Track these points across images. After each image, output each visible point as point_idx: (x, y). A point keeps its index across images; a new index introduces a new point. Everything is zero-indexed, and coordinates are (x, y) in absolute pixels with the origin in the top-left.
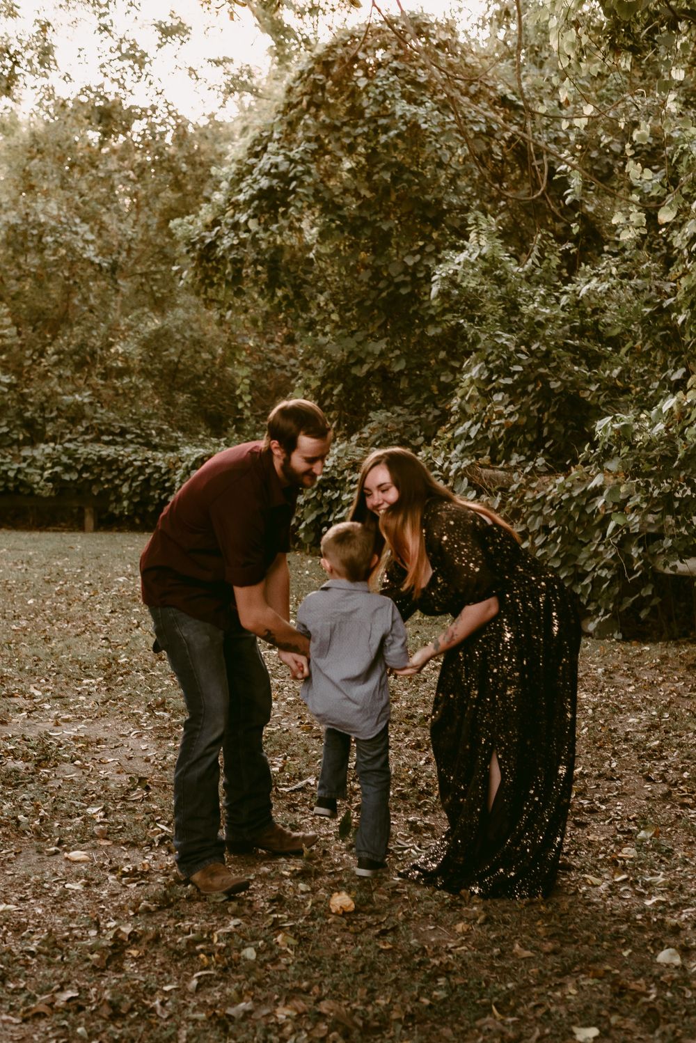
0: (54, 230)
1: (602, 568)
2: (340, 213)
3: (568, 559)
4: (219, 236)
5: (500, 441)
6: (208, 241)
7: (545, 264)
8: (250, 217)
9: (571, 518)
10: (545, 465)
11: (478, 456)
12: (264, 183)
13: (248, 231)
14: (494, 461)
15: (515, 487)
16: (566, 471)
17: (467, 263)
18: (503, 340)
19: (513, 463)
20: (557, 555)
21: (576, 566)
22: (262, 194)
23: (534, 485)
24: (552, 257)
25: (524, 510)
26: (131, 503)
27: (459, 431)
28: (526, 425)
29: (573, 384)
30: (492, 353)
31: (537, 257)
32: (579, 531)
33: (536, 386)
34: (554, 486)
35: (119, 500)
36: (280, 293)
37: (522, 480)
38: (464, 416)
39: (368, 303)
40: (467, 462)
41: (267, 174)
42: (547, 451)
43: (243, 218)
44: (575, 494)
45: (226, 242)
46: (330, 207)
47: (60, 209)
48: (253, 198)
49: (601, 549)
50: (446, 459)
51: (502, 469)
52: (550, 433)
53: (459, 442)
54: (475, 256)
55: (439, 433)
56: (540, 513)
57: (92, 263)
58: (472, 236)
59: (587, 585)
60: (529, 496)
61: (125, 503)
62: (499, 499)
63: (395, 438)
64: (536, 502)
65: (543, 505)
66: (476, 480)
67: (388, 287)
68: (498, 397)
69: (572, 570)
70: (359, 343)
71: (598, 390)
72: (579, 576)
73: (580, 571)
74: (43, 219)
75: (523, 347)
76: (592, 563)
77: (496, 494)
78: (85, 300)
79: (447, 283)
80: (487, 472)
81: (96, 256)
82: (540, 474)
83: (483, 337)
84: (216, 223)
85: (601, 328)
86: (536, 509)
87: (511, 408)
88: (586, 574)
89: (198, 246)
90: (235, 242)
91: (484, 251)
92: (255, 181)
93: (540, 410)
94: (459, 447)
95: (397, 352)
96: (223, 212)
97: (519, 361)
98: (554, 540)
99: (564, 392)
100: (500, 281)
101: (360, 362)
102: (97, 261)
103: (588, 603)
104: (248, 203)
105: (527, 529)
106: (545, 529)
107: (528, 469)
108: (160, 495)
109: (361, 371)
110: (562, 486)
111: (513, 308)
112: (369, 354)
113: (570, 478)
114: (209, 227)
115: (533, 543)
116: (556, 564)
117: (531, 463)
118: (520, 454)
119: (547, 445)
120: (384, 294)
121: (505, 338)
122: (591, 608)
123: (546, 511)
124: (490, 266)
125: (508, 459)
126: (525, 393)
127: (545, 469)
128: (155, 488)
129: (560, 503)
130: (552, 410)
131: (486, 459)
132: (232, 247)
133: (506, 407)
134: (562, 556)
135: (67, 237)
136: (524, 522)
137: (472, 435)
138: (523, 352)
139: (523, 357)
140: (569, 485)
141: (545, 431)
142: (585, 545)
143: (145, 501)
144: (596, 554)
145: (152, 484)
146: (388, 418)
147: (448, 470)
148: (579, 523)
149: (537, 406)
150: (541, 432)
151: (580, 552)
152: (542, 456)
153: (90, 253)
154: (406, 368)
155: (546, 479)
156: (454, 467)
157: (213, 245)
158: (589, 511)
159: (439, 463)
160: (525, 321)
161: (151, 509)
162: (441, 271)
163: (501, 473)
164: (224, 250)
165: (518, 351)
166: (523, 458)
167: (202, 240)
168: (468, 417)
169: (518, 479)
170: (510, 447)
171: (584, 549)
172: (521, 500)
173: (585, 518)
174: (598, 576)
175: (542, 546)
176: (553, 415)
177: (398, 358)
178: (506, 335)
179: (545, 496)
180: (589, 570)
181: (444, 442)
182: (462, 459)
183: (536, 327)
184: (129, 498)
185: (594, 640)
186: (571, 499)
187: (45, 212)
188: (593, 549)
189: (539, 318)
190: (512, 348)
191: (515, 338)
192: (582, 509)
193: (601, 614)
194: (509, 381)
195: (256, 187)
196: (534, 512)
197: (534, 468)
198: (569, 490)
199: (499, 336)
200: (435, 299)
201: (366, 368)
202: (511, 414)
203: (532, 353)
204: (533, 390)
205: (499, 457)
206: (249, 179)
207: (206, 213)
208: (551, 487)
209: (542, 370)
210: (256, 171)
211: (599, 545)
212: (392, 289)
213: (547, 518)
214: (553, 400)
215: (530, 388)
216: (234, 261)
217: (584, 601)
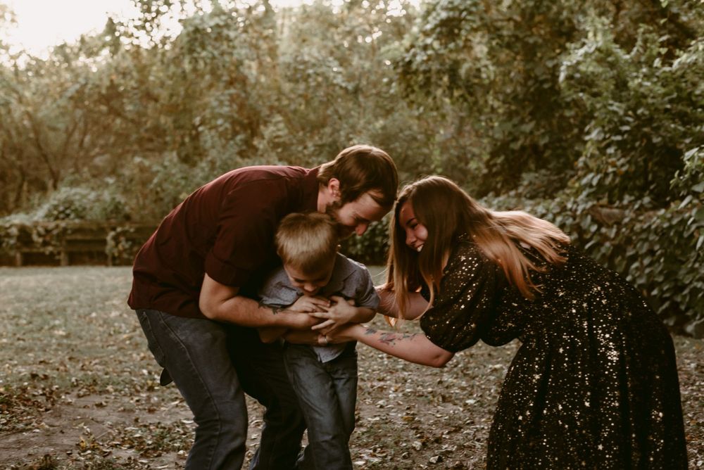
0: (314, 65)
1: (698, 280)
2: (499, 33)
3: (670, 275)
4: (415, 55)
5: (616, 186)
6: (407, 59)
7: (648, 53)
8: (435, 39)
9: (671, 242)
10: (650, 203)
11: (598, 199)
12: (444, 15)
13: (433, 49)
14: (611, 202)
15: (626, 220)
16: (667, 206)
17: (586, 55)
18: (614, 108)
19: (625, 202)
20: (661, 273)
21: (676, 280)
22: (443, 23)
23: (641, 218)
24: (653, 46)
25: (634, 238)
26: (363, 246)
27: (584, 181)
28: (635, 172)
29: (671, 139)
30: (605, 118)
31: (641, 46)
32: (678, 252)
33: (642, 142)
34: (657, 218)
35: (355, 244)
36: (456, 93)
37: (632, 215)
38: (587, 169)
39: (521, 97)
40: (590, 204)
41: (446, 9)
42: (652, 192)
43: (429, 41)
44: (675, 222)
45: (419, 59)
46: (492, 29)
47: (319, 52)
48: (436, 26)
49: (697, 265)
50: (575, 202)
51: (617, 208)
52: (654, 177)
53: (584, 189)
54: (593, 49)
55: (570, 184)
56: (646, 240)
57: (341, 87)
58: (590, 35)
59: (686, 295)
60: (638, 227)
61: (359, 246)
62: (614, 230)
63: (542, 192)
64: (643, 231)
65: (649, 233)
66: (597, 217)
67: (534, 84)
68: (611, 150)
69: (673, 284)
70: (515, 126)
71: (691, 143)
72: (679, 288)
73: (679, 284)
74: (306, 58)
75: (630, 113)
76: (690, 277)
77: (612, 227)
78: (336, 112)
79: (571, 69)
80: (605, 211)
81: (343, 81)
82: (647, 210)
83: (598, 106)
84: (412, 46)
85: (694, 99)
86: (644, 236)
87: (622, 161)
88: (685, 287)
89: (401, 64)
90: (425, 58)
91: (600, 44)
92: (438, 15)
93: (645, 161)
94: (585, 193)
95: (542, 131)
96: (417, 39)
97: (627, 123)
98: (658, 261)
99: (664, 145)
100: (612, 66)
101: (515, 139)
102: (344, 85)
103: (687, 309)
104: (433, 30)
105: (637, 253)
106: (651, 252)
107: (636, 206)
108: (383, 239)
109: (516, 146)
110: (663, 217)
111: (621, 84)
112: (523, 133)
113: (670, 211)
114: (407, 51)
115: (642, 263)
116: (660, 279)
117: (639, 202)
118: (631, 195)
119: (652, 187)
120: (532, 90)
121: (616, 107)
122: (689, 313)
123: (652, 237)
124: (603, 56)
125: (621, 199)
126: (633, 148)
127: (650, 206)
128: (379, 235)
129: (662, 231)
130: (655, 160)
131: (605, 201)
132: (423, 62)
133: (619, 160)
134: (665, 272)
135: (323, 69)
136: (635, 247)
137: (595, 182)
138: (630, 116)
139: (630, 119)
140: (669, 216)
141: (650, 177)
142: (683, 263)
143: (373, 245)
144: (693, 270)
145: (377, 232)
146: (536, 178)
147: (576, 210)
148: (679, 246)
149: (643, 158)
150: (646, 178)
151: (680, 269)
152: (649, 195)
153: (339, 80)
154: (550, 142)
155: (651, 213)
156: (580, 208)
157: (410, 62)
158: (686, 235)
159: (569, 206)
160: (632, 93)
161: (377, 250)
162: (566, 62)
163: (616, 211)
164: (418, 65)
165: (626, 115)
166: (633, 198)
167: (403, 59)
168: (591, 171)
169: (629, 214)
170: (624, 190)
171: (683, 266)
172: (632, 230)
173: (683, 242)
174: (695, 288)
175: (649, 265)
176: (656, 164)
177: (543, 135)
178: (617, 104)
179: (650, 226)
180: (687, 282)
181: (574, 191)
182: (586, 202)
183: (641, 98)
184: (362, 242)
185: (693, 340)
186: (671, 227)
187: (309, 54)
188: (690, 266)
189: (642, 90)
190: (621, 113)
191: (624, 106)
192: (680, 234)
193: (698, 317)
194: (619, 138)
195: (439, 18)
196: (642, 239)
197: (642, 205)
198: (670, 220)
199: (611, 105)
200: (563, 82)
201: (520, 143)
202: (623, 165)
203: (637, 117)
204: (640, 145)
205: (614, 199)
206: (434, 14)
207: (407, 42)
208: (655, 218)
209: (646, 129)
210: (438, 8)
211: (695, 262)
212: (537, 85)
213: (652, 243)
214: (656, 152)
215: (637, 144)
216: (425, 72)
217: (683, 307)
